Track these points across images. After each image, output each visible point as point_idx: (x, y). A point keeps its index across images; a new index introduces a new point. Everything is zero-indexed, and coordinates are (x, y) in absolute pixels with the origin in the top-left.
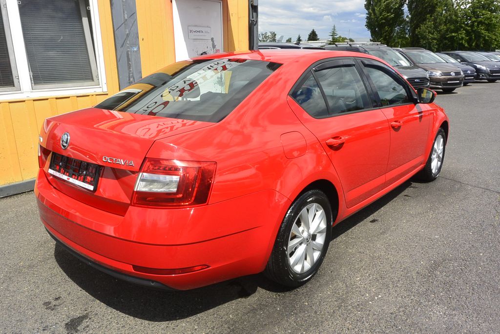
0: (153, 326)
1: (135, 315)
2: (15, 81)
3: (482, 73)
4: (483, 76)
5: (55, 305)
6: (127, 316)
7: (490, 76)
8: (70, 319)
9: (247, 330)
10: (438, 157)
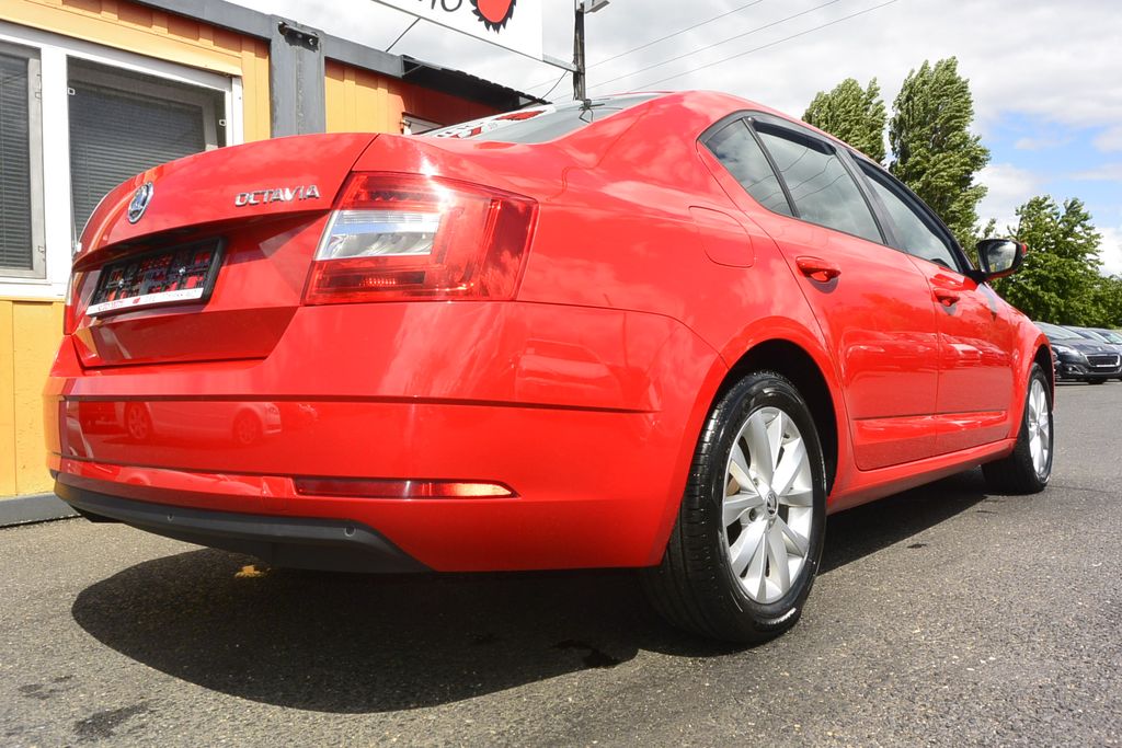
0: (338, 721)
1: (287, 701)
2: (37, 256)
3: (1073, 363)
4: (1074, 369)
5: (51, 691)
6: (262, 705)
7: (1090, 369)
8: (91, 714)
9: (623, 724)
10: (1041, 434)
